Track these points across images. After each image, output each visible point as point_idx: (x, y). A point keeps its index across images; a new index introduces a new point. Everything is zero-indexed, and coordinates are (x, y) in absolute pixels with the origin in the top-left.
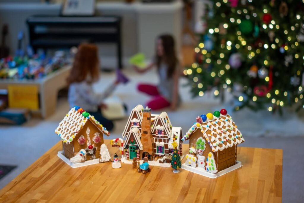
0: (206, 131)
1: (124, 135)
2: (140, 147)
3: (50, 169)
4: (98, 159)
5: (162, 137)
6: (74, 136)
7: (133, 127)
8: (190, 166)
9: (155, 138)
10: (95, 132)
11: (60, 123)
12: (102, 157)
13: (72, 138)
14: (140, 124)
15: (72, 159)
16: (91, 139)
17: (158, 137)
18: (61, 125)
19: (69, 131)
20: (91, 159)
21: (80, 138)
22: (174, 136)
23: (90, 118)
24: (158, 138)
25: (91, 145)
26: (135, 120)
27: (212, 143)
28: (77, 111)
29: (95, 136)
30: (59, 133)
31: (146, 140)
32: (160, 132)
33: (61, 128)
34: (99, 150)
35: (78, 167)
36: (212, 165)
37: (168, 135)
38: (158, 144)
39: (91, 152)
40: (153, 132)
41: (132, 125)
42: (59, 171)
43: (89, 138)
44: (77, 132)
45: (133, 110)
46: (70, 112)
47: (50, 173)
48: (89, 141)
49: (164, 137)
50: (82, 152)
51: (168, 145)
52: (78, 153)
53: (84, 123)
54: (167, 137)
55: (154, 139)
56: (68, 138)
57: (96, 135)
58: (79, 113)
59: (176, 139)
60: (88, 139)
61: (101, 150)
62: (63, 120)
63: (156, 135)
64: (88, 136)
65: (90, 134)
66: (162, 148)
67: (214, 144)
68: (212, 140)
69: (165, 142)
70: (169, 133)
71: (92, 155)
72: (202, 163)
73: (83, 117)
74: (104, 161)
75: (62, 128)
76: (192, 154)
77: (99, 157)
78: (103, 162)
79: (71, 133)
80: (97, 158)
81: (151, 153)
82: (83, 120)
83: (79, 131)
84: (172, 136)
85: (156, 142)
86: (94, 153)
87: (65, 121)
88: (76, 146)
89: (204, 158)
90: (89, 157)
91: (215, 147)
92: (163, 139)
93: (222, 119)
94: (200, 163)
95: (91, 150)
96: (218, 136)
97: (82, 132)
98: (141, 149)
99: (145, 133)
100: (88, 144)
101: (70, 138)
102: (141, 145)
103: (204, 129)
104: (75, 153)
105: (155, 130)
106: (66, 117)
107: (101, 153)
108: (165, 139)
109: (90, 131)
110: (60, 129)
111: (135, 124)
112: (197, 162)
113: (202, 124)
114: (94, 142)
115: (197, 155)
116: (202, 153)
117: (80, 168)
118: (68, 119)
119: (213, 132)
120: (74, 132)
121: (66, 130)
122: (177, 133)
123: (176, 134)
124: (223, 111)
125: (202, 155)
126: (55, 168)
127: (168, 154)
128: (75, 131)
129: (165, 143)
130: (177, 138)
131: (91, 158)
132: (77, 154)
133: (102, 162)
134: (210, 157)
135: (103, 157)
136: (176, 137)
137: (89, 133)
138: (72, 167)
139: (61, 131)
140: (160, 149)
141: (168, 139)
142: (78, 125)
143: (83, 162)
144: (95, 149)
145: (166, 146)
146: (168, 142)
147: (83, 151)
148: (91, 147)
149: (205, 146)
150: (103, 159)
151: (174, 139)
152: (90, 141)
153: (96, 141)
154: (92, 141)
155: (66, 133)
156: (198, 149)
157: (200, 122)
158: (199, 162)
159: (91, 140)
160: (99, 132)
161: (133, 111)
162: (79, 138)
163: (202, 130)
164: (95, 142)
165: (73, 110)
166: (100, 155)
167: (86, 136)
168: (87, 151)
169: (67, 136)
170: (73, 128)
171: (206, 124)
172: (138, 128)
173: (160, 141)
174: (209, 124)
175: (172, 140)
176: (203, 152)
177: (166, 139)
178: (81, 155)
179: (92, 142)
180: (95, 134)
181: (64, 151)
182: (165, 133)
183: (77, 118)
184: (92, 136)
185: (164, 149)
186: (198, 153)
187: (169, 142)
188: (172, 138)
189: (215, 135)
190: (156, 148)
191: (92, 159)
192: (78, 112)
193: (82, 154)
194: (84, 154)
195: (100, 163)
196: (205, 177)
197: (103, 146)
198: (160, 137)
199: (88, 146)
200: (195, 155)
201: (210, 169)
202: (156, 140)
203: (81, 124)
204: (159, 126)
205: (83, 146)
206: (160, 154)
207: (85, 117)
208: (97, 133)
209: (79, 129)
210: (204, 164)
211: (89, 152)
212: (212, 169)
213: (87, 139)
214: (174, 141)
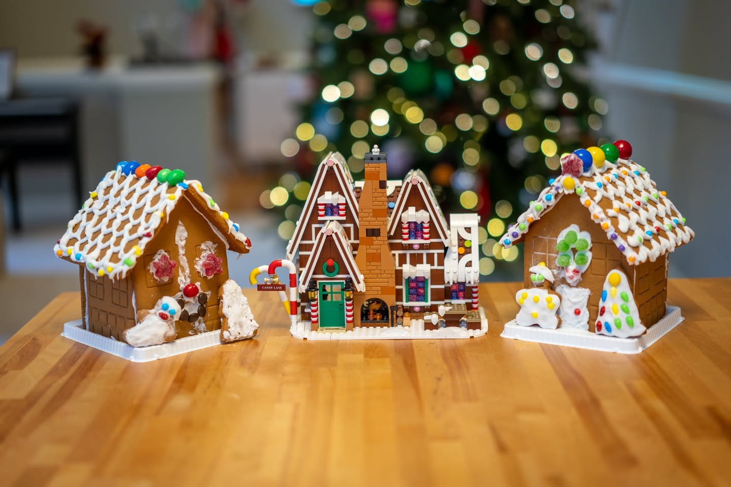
1: (291, 253)
2: (359, 282)
3: (55, 372)
4: (218, 332)
5: (422, 247)
6: (139, 250)
7: (323, 222)
8: (536, 325)
9: (397, 253)
10: (203, 241)
11: (72, 223)
12: (231, 322)
13: (131, 257)
14: (347, 208)
15: (131, 334)
16: (191, 263)
17: (410, 247)
18: (75, 228)
19: (113, 239)
20: (190, 332)
21: (157, 258)
22: (461, 241)
23: (190, 185)
24: (408, 253)
25: (192, 284)
26: (329, 197)
27: (624, 235)
28: (131, 177)
29: (204, 254)
30: (73, 251)
31: (374, 258)
32: (416, 229)
33: (77, 235)
34: (218, 301)
35: (154, 359)
36: (626, 311)
37: (446, 238)
38: (408, 270)
39: (193, 308)
40: (392, 233)
41: (322, 216)
42: (91, 374)
43: (184, 261)
44: (148, 235)
45: (324, 162)
46: (103, 184)
48: (183, 271)
49: (432, 246)
50: (166, 307)
51: (443, 271)
52: (152, 311)
53: (170, 201)
54: (440, 245)
55: (394, 255)
56: (115, 258)
57: (207, 249)
58: (144, 179)
59: (468, 250)
60: (182, 263)
61: (226, 300)
62: (80, 211)
63: (404, 242)
64: (182, 252)
65: (186, 246)
66: (420, 285)
67: (633, 240)
68: (623, 227)
70: (447, 232)
71: (195, 317)
72: (577, 312)
73: (165, 186)
74: (239, 337)
75: (83, 235)
76: (540, 286)
77: (219, 323)
78: (237, 341)
79: (123, 243)
80: (210, 329)
81: (390, 300)
82: (164, 194)
83: (156, 230)
84: (455, 242)
85: (400, 265)
86: (202, 312)
87: (90, 215)
88: (145, 289)
89: (585, 293)
90: (186, 324)
91: (636, 249)
92: (424, 252)
94: (571, 312)
95: (191, 300)
96: (633, 215)
97: (163, 236)
98: (361, 287)
99: (373, 233)
100: (183, 281)
101: (123, 256)
102: (361, 277)
103: (591, 193)
104: (142, 312)
105: (400, 222)
106: (88, 203)
107: (225, 310)
108: (431, 251)
109: (185, 234)
110: (72, 242)
111: (331, 209)
112: (558, 313)
113: (582, 178)
114: (199, 272)
115: (558, 290)
116: (577, 278)
117: (161, 362)
118: (98, 204)
119: (616, 204)
120: (135, 236)
121: (101, 237)
122: (468, 230)
123: (465, 235)
124: (622, 146)
125: (579, 285)
126: (73, 369)
127: (443, 303)
128: (141, 231)
129: (433, 268)
130: (470, 248)
131: (192, 328)
132: (148, 313)
133: (232, 338)
134: (617, 284)
135: (235, 324)
136: (467, 244)
137: (183, 243)
138: (133, 359)
139: (77, 245)
140: (417, 287)
141: (442, 251)
142: (149, 215)
143: (169, 340)
144: (203, 300)
145: (438, 276)
146: (441, 263)
147: (171, 303)
148: (190, 292)
149: (589, 255)
150: (233, 332)
151: (462, 250)
152: (188, 271)
153: (208, 269)
154: (195, 269)
155: (101, 246)
156: (563, 268)
157: (576, 174)
158: (568, 311)
159: (192, 269)
160: (215, 239)
161: (324, 165)
162: (152, 260)
163: (584, 199)
164: (203, 273)
165: (112, 177)
166: (224, 317)
167: (173, 249)
168: (182, 303)
169: (109, 253)
170: (128, 227)
171: (591, 179)
172: (341, 222)
173: (416, 260)
174: (598, 179)
175: (456, 256)
176: (582, 274)
177: (436, 252)
178: (163, 317)
179: (194, 274)
180: (203, 246)
181: (87, 317)
182: (434, 233)
183: (136, 196)
184: (193, 252)
185: (430, 287)
186: (564, 281)
187: (447, 261)
188: (454, 250)
189: (625, 212)
190: (403, 287)
191: (196, 332)
192: (137, 179)
193: (166, 313)
194: (173, 313)
195: (225, 342)
197: (230, 288)
198: (416, 247)
199: (182, 286)
200: (551, 287)
201: (618, 326)
202: (402, 260)
203: (160, 205)
204: (412, 210)
205: (167, 288)
206: (417, 304)
207: (172, 186)
208: (210, 243)
209: (155, 222)
210: (585, 315)
211: (186, 308)
212: (624, 324)
213: (178, 265)
214: (460, 256)
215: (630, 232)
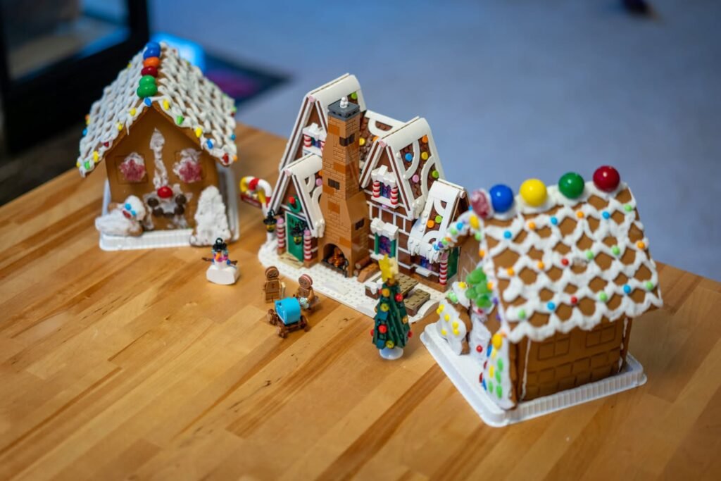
0: (496, 250)
2: (313, 227)
4: (190, 231)
5: (390, 208)
6: (97, 156)
7: (308, 152)
8: (447, 341)
9: (370, 204)
10: (184, 148)
12: (199, 229)
13: (90, 161)
16: (169, 167)
17: (380, 204)
19: (100, 130)
20: (169, 226)
21: (127, 161)
22: (434, 214)
23: (156, 102)
24: (380, 208)
25: (169, 186)
26: (313, 130)
27: (507, 305)
29: (183, 160)
31: (334, 208)
32: (384, 190)
33: (102, 105)
34: (195, 204)
36: (499, 379)
37: (409, 209)
38: (378, 225)
39: (168, 207)
40: (363, 186)
41: (307, 146)
43: (160, 164)
44: (106, 144)
45: (308, 95)
47: (23, 253)
48: (160, 172)
49: (398, 210)
50: (130, 207)
51: (408, 237)
53: (130, 116)
55: (368, 206)
56: (87, 155)
57: (188, 156)
59: (436, 227)
60: (157, 166)
61: (201, 206)
63: (373, 198)
64: (157, 156)
65: (162, 152)
67: (512, 313)
68: (509, 294)
69: (401, 227)
70: (414, 203)
71: (170, 215)
72: (480, 349)
74: (205, 244)
76: (455, 305)
78: (203, 246)
79: (99, 140)
82: (132, 107)
83: (114, 141)
84: (427, 212)
85: (373, 217)
86: (180, 212)
87: (117, 88)
88: (116, 185)
89: (487, 333)
90: (160, 220)
91: (513, 324)
92: (395, 214)
93: (588, 209)
94: (476, 347)
95: (167, 200)
98: (316, 232)
99: (334, 184)
100: (159, 181)
101: (90, 157)
102: (318, 221)
103: (492, 242)
105: (371, 179)
107: (197, 217)
108: (399, 215)
109: (162, 141)
110: (99, 110)
111: (314, 142)
114: (178, 176)
115: (471, 319)
116: (481, 316)
118: (124, 80)
119: (524, 261)
121: (102, 121)
122: (444, 204)
123: (439, 209)
124: (605, 175)
125: (484, 324)
127: (408, 267)
128: (106, 137)
130: (440, 224)
131: (171, 223)
133: (198, 243)
134: (498, 348)
135: (203, 232)
136: (437, 220)
137: (158, 149)
138: (101, 244)
139: (96, 116)
140: (384, 244)
141: (410, 219)
142: (118, 121)
143: (134, 234)
144: (181, 201)
145: (403, 240)
147: (136, 204)
148: (166, 193)
150: (200, 237)
151: (432, 224)
152: (164, 174)
153: (187, 174)
154: (174, 173)
155: (95, 132)
157: (483, 215)
158: (473, 343)
159: (170, 173)
160: (198, 147)
161: (307, 99)
162: (123, 161)
163: (483, 247)
164: (181, 177)
166: (195, 222)
167: (148, 155)
168: (151, 203)
169: (90, 145)
170: (109, 124)
173: (387, 217)
174: (515, 228)
175: (424, 227)
177: (404, 218)
178: (127, 215)
179: (172, 179)
180: (183, 153)
182: (399, 200)
184: (170, 157)
185: (398, 248)
187: (414, 229)
188: (425, 221)
189: (528, 276)
190: (374, 238)
191: (175, 227)
193: (130, 212)
194: (135, 212)
195: (194, 246)
196: (470, 407)
198: (385, 206)
199: (158, 186)
200: (467, 311)
201: (491, 390)
202: (375, 214)
203: (124, 118)
204: (384, 168)
205: (138, 188)
207: (141, 98)
208: (192, 151)
209: (114, 134)
211: (162, 206)
212: (495, 391)
213: (154, 167)
214: (428, 229)
215: (519, 300)
